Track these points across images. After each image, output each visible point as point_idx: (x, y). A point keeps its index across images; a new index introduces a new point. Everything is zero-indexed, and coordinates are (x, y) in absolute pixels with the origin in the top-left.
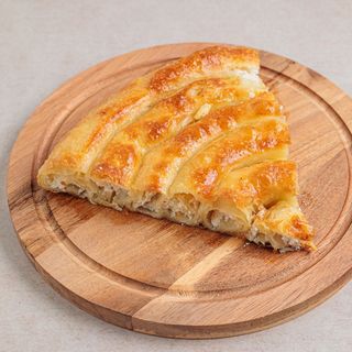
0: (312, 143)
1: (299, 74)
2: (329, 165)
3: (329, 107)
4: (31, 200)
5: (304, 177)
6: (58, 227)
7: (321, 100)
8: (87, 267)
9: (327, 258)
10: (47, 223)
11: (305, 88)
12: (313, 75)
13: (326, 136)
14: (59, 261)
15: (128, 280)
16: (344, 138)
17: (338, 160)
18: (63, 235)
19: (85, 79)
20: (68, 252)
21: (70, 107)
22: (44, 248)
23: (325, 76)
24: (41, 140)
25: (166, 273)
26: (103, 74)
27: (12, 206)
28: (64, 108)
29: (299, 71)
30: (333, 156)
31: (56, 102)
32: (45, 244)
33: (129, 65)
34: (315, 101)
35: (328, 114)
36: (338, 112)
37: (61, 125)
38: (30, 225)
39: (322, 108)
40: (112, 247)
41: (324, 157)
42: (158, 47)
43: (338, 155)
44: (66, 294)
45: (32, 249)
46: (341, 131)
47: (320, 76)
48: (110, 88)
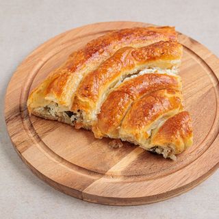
0: (193, 83)
1: (184, 41)
2: (204, 96)
3: (203, 61)
4: (19, 117)
5: (189, 104)
6: (36, 134)
7: (198, 57)
8: (54, 159)
9: (204, 155)
10: (29, 132)
11: (188, 49)
12: (193, 41)
13: (201, 79)
14: (37, 156)
15: (80, 168)
16: (213, 80)
17: (209, 94)
18: (39, 139)
19: (53, 42)
20: (42, 150)
21: (44, 59)
22: (27, 147)
23: (200, 42)
24: (26, 80)
25: (104, 164)
26: (64, 40)
27: (7, 121)
28: (40, 60)
29: (184, 39)
30: (206, 91)
31: (36, 57)
32: (28, 144)
33: (80, 34)
34: (194, 57)
35: (202, 66)
36: (209, 64)
37: (38, 70)
38: (18, 132)
39: (198, 62)
40: (69, 147)
41: (201, 92)
42: (98, 24)
43: (210, 90)
44: (41, 176)
45: (20, 148)
46: (210, 76)
47: (197, 42)
48: (69, 48)
